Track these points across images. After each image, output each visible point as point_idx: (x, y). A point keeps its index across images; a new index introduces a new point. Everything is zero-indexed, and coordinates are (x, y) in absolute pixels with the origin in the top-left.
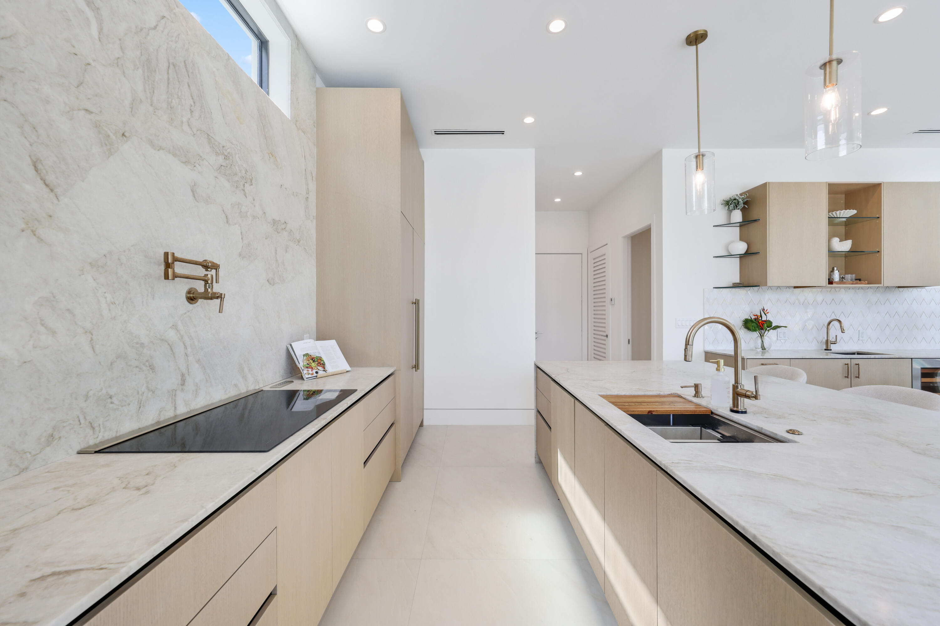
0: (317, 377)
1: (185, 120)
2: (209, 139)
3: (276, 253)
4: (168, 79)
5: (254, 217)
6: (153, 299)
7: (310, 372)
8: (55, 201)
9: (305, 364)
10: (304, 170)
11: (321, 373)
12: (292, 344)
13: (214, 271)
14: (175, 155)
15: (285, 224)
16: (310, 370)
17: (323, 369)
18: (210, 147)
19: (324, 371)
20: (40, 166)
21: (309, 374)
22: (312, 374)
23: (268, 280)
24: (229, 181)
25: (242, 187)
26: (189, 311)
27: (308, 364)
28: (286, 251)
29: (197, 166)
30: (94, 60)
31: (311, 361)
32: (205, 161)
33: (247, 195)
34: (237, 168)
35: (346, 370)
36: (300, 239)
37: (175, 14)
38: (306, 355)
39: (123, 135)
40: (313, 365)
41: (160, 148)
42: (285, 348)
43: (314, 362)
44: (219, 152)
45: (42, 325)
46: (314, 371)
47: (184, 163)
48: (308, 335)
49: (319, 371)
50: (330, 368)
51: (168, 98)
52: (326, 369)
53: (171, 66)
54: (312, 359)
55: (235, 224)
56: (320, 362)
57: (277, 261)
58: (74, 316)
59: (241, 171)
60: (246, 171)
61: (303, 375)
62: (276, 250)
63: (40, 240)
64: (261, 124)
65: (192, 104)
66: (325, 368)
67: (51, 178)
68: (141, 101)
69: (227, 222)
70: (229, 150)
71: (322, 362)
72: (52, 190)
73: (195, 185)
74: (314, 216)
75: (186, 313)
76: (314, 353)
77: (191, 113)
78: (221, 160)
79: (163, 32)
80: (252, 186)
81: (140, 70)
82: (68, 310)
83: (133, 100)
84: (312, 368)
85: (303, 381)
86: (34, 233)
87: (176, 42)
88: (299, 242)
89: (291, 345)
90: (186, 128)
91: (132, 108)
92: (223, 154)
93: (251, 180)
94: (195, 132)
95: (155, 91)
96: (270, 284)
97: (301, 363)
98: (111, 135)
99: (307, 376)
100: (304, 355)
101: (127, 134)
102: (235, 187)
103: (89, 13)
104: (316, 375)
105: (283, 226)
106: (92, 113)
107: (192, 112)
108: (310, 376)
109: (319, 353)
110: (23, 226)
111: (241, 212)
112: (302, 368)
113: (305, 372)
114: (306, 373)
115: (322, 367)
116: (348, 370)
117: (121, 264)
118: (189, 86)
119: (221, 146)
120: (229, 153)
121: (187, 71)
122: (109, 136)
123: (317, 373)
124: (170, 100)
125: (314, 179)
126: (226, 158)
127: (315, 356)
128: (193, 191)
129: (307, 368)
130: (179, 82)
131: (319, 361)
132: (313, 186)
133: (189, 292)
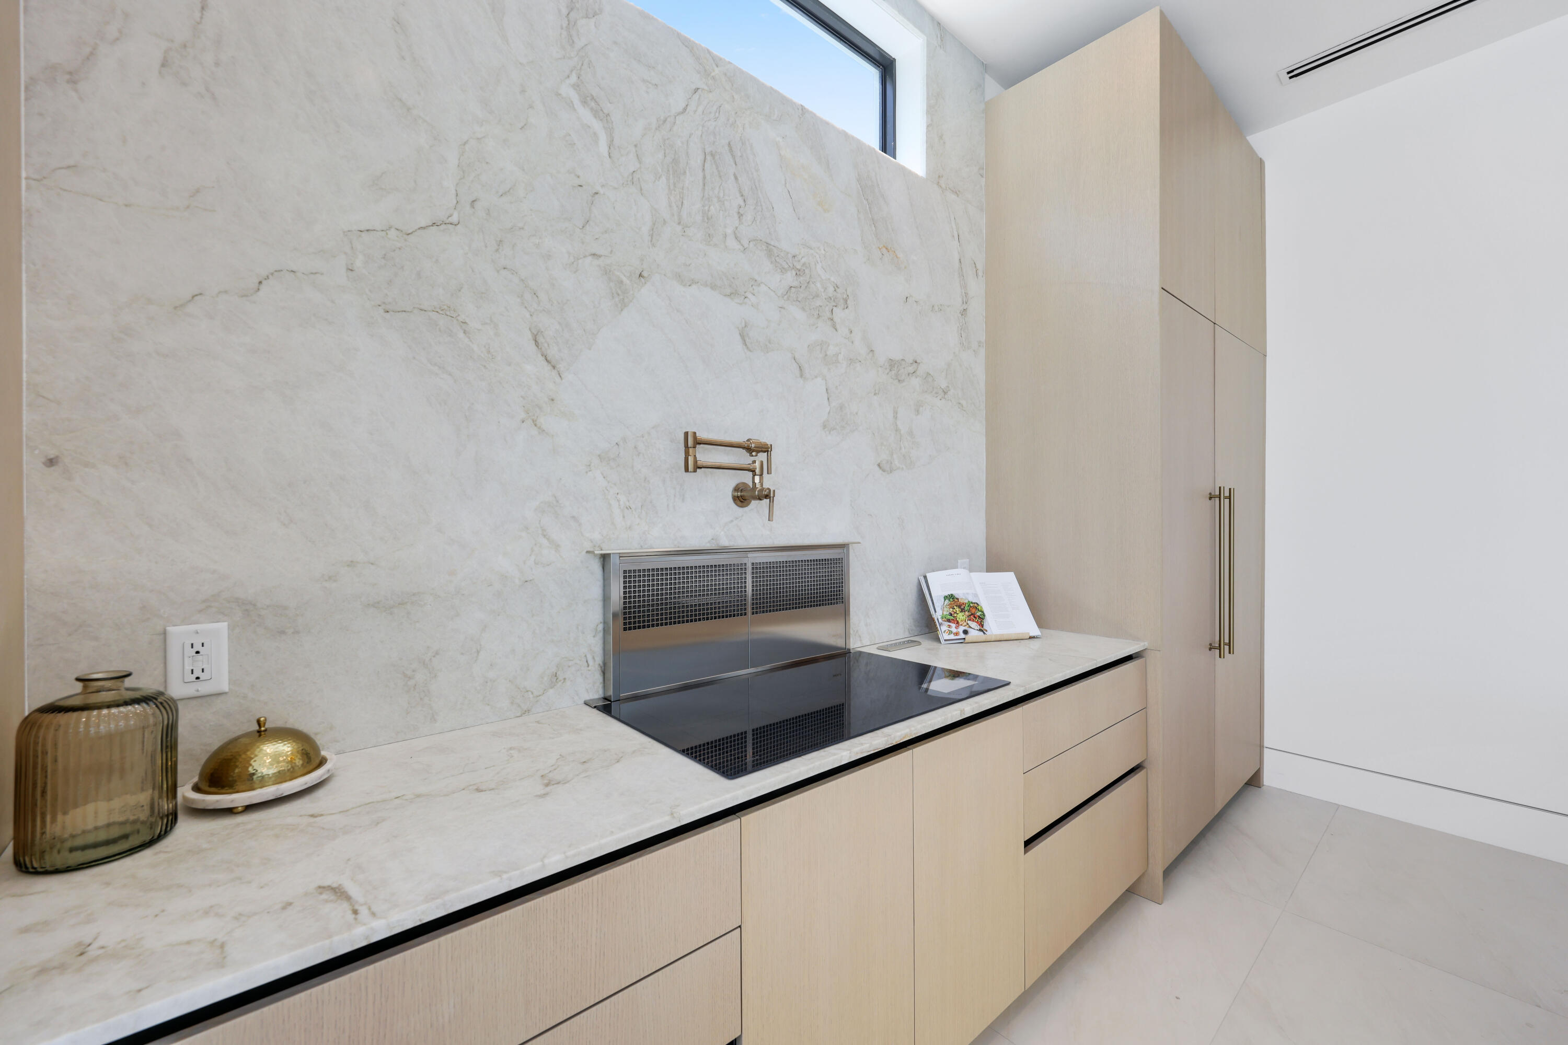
0: (966, 641)
1: (729, 231)
2: (770, 250)
3: (896, 418)
4: (704, 178)
5: (851, 361)
6: (683, 500)
7: (954, 630)
8: (558, 379)
9: (945, 613)
10: (957, 261)
11: (974, 634)
12: (928, 575)
13: (762, 456)
14: (713, 287)
15: (915, 365)
16: (953, 625)
17: (979, 627)
18: (772, 262)
19: (980, 630)
20: (541, 340)
21: (950, 632)
22: (957, 634)
23: (879, 465)
24: (803, 309)
25: (828, 314)
26: (737, 518)
27: (951, 615)
28: (918, 412)
29: (749, 295)
30: (603, 186)
31: (958, 610)
32: (763, 286)
33: (838, 327)
34: (819, 285)
35: (1029, 633)
36: (948, 387)
37: (714, 78)
38: (951, 597)
39: (640, 275)
40: (961, 616)
41: (693, 282)
42: (916, 581)
43: (962, 611)
44: (786, 266)
45: (545, 536)
46: (961, 629)
47: (729, 296)
48: (968, 560)
49: (970, 630)
50: (994, 626)
51: (703, 206)
52: (985, 627)
53: (709, 158)
54: (959, 606)
55: (816, 377)
56: (975, 614)
57: (897, 430)
58: (580, 525)
59: (825, 289)
60: (836, 287)
61: (939, 633)
62: (896, 412)
63: (542, 431)
64: (865, 202)
65: (742, 203)
66: (982, 626)
67: (553, 352)
68: (665, 222)
69: (801, 376)
70: (803, 260)
71: (979, 614)
72: (554, 367)
73: (746, 326)
74: (980, 342)
75: (732, 521)
76: (964, 594)
77: (739, 217)
78: (789, 278)
79: (695, 112)
80: (846, 311)
81: (664, 178)
82: (573, 517)
83: (654, 224)
84: (958, 623)
85: (940, 644)
86: (535, 423)
87: (716, 119)
88: (945, 393)
89: (925, 577)
90: (731, 243)
91: (652, 236)
92: (794, 268)
93: (846, 301)
94: (746, 246)
95: (685, 202)
96: (884, 471)
97: (939, 611)
98: (624, 279)
99: (946, 637)
100: (946, 598)
101: (645, 274)
102: (816, 316)
103: (596, 125)
104: (962, 636)
105: (911, 369)
106: (600, 256)
107: (740, 215)
108: (952, 637)
109: (976, 595)
110: (523, 415)
111: (826, 355)
112: (940, 620)
113: (944, 628)
114: (944, 630)
115: (977, 622)
116: (1032, 634)
117: (639, 454)
118: (736, 178)
119: (790, 256)
120: (804, 264)
121: (733, 157)
122: (622, 282)
123: (965, 632)
124: (706, 208)
125: (980, 273)
126: (799, 273)
127: (966, 601)
128: (743, 336)
129: (949, 621)
130: (720, 177)
131: (973, 611)
132: (977, 288)
133: (736, 489)
